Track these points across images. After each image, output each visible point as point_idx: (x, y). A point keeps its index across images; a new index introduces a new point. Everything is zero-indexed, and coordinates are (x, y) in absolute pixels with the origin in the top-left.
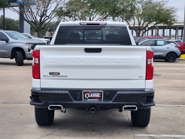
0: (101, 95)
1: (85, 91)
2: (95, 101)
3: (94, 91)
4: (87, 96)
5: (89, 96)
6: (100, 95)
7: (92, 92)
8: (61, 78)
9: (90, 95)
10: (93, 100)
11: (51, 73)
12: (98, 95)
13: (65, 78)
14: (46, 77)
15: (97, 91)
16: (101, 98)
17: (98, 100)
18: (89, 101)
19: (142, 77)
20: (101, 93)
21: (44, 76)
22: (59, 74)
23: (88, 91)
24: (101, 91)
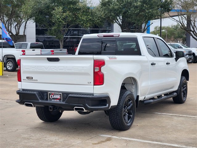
0: (61, 97)
1: (50, 93)
2: (57, 101)
3: (55, 93)
4: (52, 97)
5: (53, 97)
6: (60, 97)
7: (55, 94)
8: (34, 81)
9: (53, 96)
10: (56, 100)
11: (27, 78)
12: (58, 97)
13: (36, 81)
14: (24, 81)
15: (58, 93)
17: (59, 101)
18: (53, 101)
19: (90, 82)
20: (61, 95)
22: (32, 78)
23: (52, 93)
24: (60, 93)
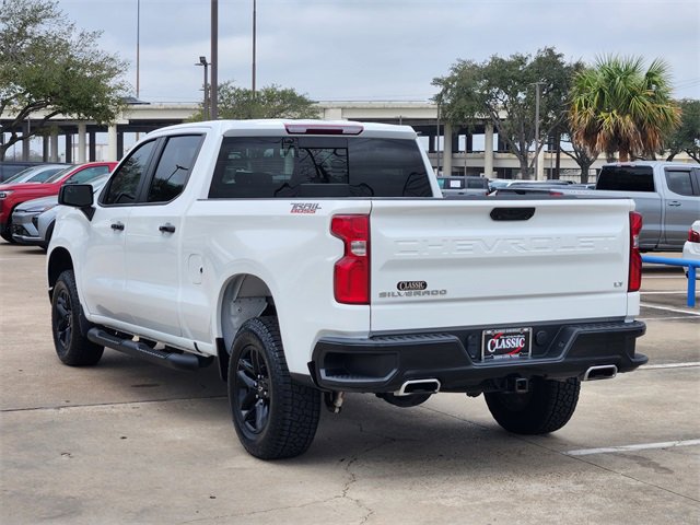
0: (526, 342)
1: (489, 332)
2: (511, 359)
3: (510, 331)
4: (493, 345)
5: (497, 347)
6: (523, 342)
8: (431, 297)
9: (500, 343)
10: (507, 356)
11: (401, 286)
12: (517, 343)
13: (441, 297)
14: (387, 299)
15: (518, 330)
16: (525, 350)
17: (517, 356)
18: (498, 361)
19: (621, 284)
20: (527, 334)
21: (383, 295)
22: (425, 285)
23: (496, 332)
24: (526, 330)
